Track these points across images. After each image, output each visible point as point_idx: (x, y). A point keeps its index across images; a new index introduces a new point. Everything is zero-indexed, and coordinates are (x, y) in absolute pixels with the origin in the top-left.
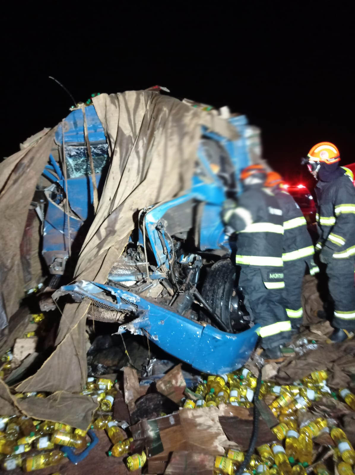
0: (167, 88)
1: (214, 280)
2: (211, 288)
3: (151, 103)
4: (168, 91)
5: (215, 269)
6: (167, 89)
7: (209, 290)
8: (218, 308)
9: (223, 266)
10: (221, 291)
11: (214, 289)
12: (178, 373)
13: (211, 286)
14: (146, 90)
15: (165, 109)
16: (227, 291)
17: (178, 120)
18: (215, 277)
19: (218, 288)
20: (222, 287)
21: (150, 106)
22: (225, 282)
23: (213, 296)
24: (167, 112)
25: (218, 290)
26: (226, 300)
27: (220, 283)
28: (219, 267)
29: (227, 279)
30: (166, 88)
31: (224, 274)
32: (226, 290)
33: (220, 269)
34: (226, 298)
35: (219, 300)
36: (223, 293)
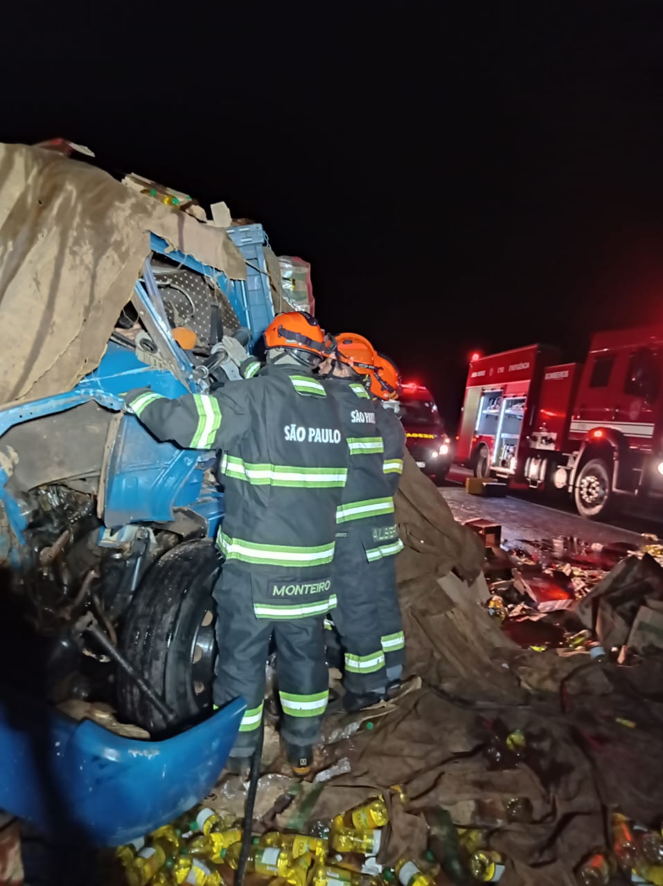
0: (90, 148)
1: (156, 592)
2: (148, 611)
3: (40, 172)
4: (92, 154)
5: (166, 562)
6: (89, 151)
7: (144, 616)
8: (157, 659)
9: (185, 557)
10: (168, 619)
11: (155, 613)
12: (11, 845)
13: (148, 605)
14: (36, 147)
15: (70, 187)
16: (186, 616)
17: (97, 214)
18: (162, 581)
19: (164, 611)
20: (173, 609)
21: (36, 179)
22: (183, 596)
23: (150, 630)
24: (74, 194)
25: (162, 616)
26: (180, 640)
27: (170, 599)
28: (176, 560)
29: (188, 588)
30: (86, 148)
31: (183, 576)
32: (181, 615)
33: (177, 563)
34: (181, 635)
35: (162, 640)
36: (174, 623)
